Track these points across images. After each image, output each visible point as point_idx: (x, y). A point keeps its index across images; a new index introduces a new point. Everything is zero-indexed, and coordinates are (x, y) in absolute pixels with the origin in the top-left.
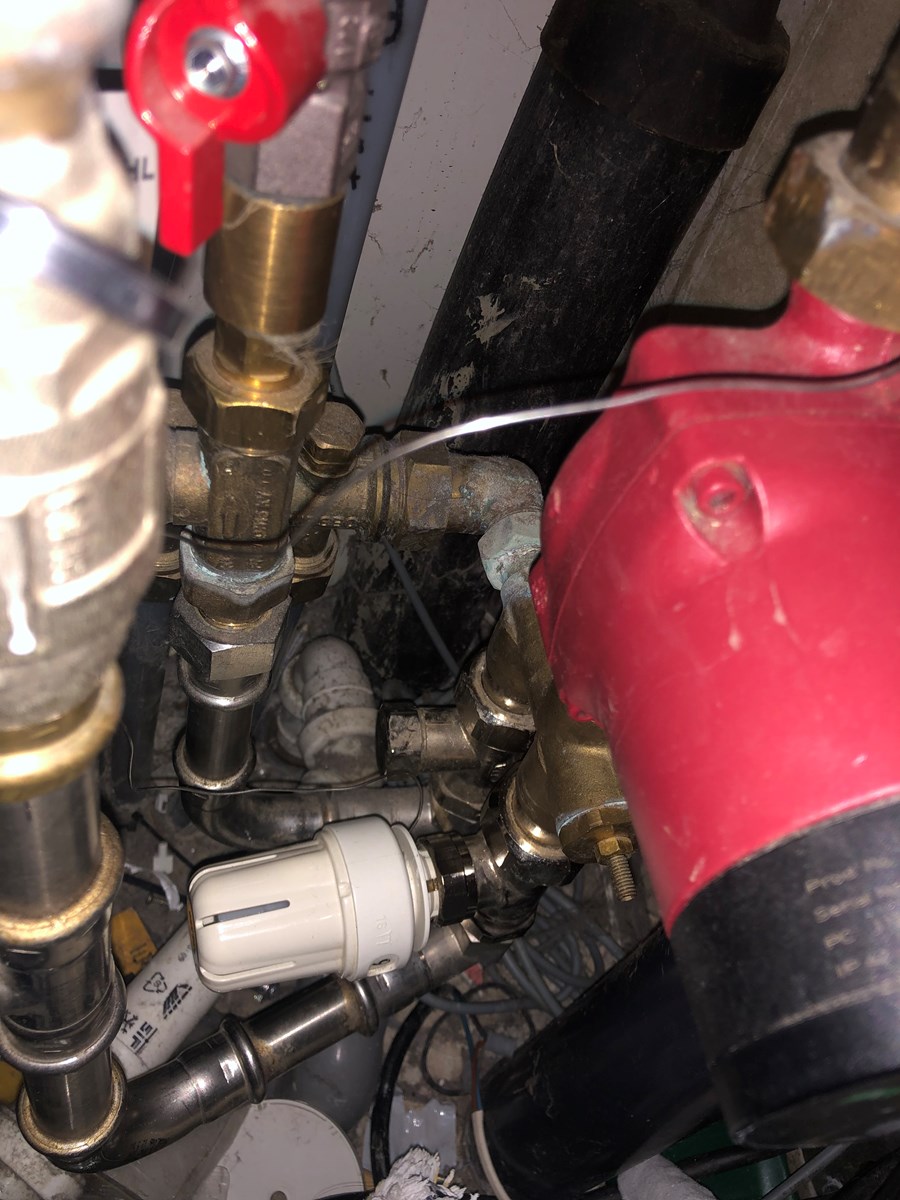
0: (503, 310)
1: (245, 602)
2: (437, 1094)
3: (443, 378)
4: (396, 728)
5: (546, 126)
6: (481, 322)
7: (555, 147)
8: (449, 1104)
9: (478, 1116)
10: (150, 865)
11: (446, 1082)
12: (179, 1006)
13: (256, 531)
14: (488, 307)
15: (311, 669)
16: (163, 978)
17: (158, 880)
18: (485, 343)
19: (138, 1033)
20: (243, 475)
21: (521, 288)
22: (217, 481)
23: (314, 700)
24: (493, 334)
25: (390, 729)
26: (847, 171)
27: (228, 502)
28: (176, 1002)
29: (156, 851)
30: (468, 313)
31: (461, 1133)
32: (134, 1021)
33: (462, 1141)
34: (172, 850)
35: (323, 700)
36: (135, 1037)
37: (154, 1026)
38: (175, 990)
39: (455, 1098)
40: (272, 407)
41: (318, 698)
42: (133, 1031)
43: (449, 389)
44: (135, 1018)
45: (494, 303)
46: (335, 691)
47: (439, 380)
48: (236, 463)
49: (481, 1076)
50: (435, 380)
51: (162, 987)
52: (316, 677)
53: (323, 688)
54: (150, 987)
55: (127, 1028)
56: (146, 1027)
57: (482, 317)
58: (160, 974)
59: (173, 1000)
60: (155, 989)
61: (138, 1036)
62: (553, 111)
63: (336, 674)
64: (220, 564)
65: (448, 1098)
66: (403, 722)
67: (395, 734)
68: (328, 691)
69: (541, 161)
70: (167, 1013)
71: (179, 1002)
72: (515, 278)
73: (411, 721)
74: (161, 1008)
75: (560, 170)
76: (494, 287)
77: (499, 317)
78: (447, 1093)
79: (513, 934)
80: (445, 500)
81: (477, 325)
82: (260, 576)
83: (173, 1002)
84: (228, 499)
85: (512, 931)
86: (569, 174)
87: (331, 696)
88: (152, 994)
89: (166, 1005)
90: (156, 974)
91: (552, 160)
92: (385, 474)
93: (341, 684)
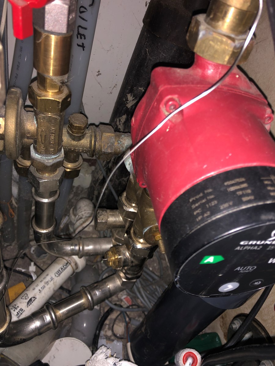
0: (134, 98)
1: (49, 165)
2: (116, 338)
3: (118, 119)
4: (100, 214)
5: (144, 44)
6: (128, 102)
7: (147, 50)
8: (120, 342)
9: (129, 344)
10: (28, 269)
11: (120, 335)
12: (32, 303)
13: (51, 141)
14: (130, 97)
15: (78, 207)
16: (27, 295)
17: (30, 273)
18: (129, 108)
19: (19, 311)
20: (46, 122)
21: (139, 91)
22: (39, 124)
23: (79, 216)
24: (131, 105)
25: (98, 215)
26: (205, 21)
27: (42, 131)
28: (31, 302)
29: (30, 265)
30: (124, 100)
31: (124, 351)
32: (18, 308)
33: (124, 353)
34: (35, 264)
35: (81, 216)
36: (17, 313)
37: (24, 309)
38: (31, 299)
39: (122, 340)
40: (54, 99)
41: (80, 215)
42: (17, 311)
43: (119, 122)
44: (18, 307)
45: (131, 96)
46: (85, 213)
47: (117, 120)
48: (44, 118)
49: (130, 333)
50: (115, 120)
51: (27, 298)
52: (80, 209)
53: (82, 212)
54: (23, 298)
55: (15, 310)
56: (21, 310)
57: (128, 100)
58: (27, 294)
59: (30, 301)
60: (25, 298)
61: (18, 312)
62: (146, 40)
63: (86, 208)
64: (41, 152)
65: (120, 340)
66: (102, 213)
67: (99, 216)
68: (83, 213)
69: (143, 54)
70: (28, 305)
71: (32, 302)
72: (137, 88)
73: (104, 213)
74: (26, 304)
75: (149, 57)
76: (131, 91)
77: (133, 100)
78: (120, 338)
79: (136, 277)
80: (113, 144)
81: (127, 103)
82: (53, 157)
83: (30, 302)
84: (42, 130)
85: (135, 276)
86: (151, 57)
87: (84, 214)
88: (24, 300)
89: (28, 303)
90: (25, 294)
91: (146, 54)
92: (95, 135)
93: (87, 211)
